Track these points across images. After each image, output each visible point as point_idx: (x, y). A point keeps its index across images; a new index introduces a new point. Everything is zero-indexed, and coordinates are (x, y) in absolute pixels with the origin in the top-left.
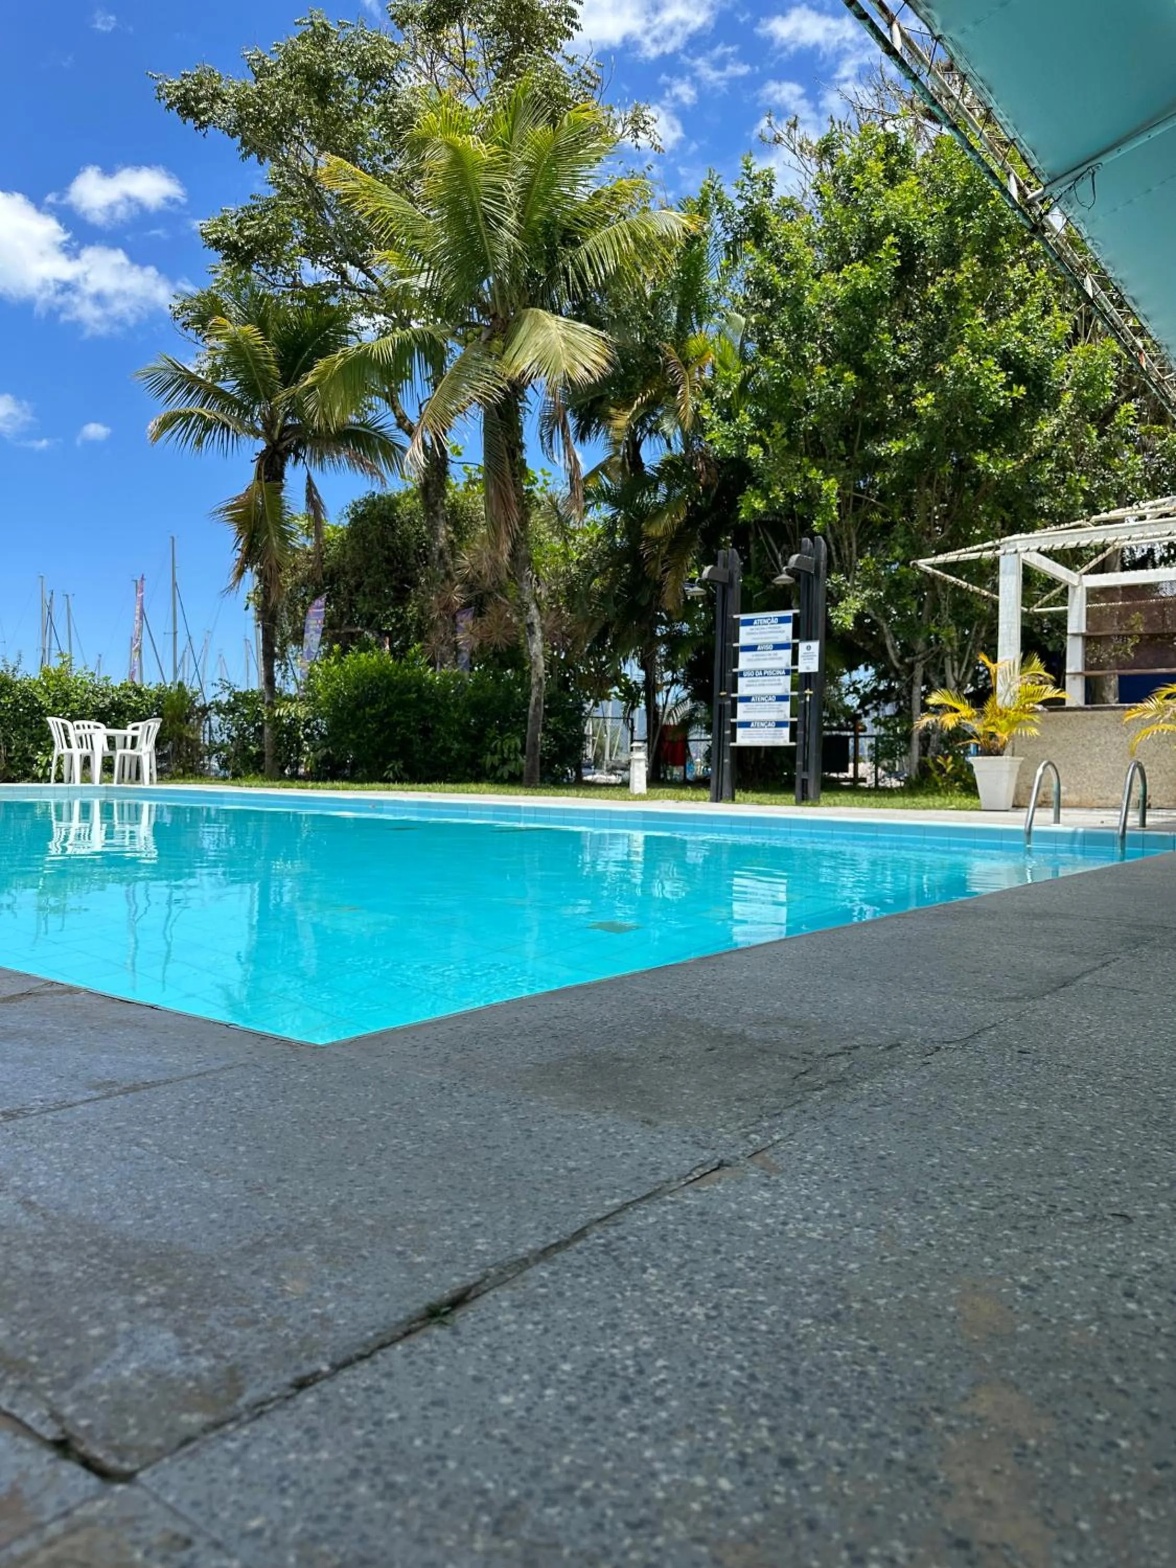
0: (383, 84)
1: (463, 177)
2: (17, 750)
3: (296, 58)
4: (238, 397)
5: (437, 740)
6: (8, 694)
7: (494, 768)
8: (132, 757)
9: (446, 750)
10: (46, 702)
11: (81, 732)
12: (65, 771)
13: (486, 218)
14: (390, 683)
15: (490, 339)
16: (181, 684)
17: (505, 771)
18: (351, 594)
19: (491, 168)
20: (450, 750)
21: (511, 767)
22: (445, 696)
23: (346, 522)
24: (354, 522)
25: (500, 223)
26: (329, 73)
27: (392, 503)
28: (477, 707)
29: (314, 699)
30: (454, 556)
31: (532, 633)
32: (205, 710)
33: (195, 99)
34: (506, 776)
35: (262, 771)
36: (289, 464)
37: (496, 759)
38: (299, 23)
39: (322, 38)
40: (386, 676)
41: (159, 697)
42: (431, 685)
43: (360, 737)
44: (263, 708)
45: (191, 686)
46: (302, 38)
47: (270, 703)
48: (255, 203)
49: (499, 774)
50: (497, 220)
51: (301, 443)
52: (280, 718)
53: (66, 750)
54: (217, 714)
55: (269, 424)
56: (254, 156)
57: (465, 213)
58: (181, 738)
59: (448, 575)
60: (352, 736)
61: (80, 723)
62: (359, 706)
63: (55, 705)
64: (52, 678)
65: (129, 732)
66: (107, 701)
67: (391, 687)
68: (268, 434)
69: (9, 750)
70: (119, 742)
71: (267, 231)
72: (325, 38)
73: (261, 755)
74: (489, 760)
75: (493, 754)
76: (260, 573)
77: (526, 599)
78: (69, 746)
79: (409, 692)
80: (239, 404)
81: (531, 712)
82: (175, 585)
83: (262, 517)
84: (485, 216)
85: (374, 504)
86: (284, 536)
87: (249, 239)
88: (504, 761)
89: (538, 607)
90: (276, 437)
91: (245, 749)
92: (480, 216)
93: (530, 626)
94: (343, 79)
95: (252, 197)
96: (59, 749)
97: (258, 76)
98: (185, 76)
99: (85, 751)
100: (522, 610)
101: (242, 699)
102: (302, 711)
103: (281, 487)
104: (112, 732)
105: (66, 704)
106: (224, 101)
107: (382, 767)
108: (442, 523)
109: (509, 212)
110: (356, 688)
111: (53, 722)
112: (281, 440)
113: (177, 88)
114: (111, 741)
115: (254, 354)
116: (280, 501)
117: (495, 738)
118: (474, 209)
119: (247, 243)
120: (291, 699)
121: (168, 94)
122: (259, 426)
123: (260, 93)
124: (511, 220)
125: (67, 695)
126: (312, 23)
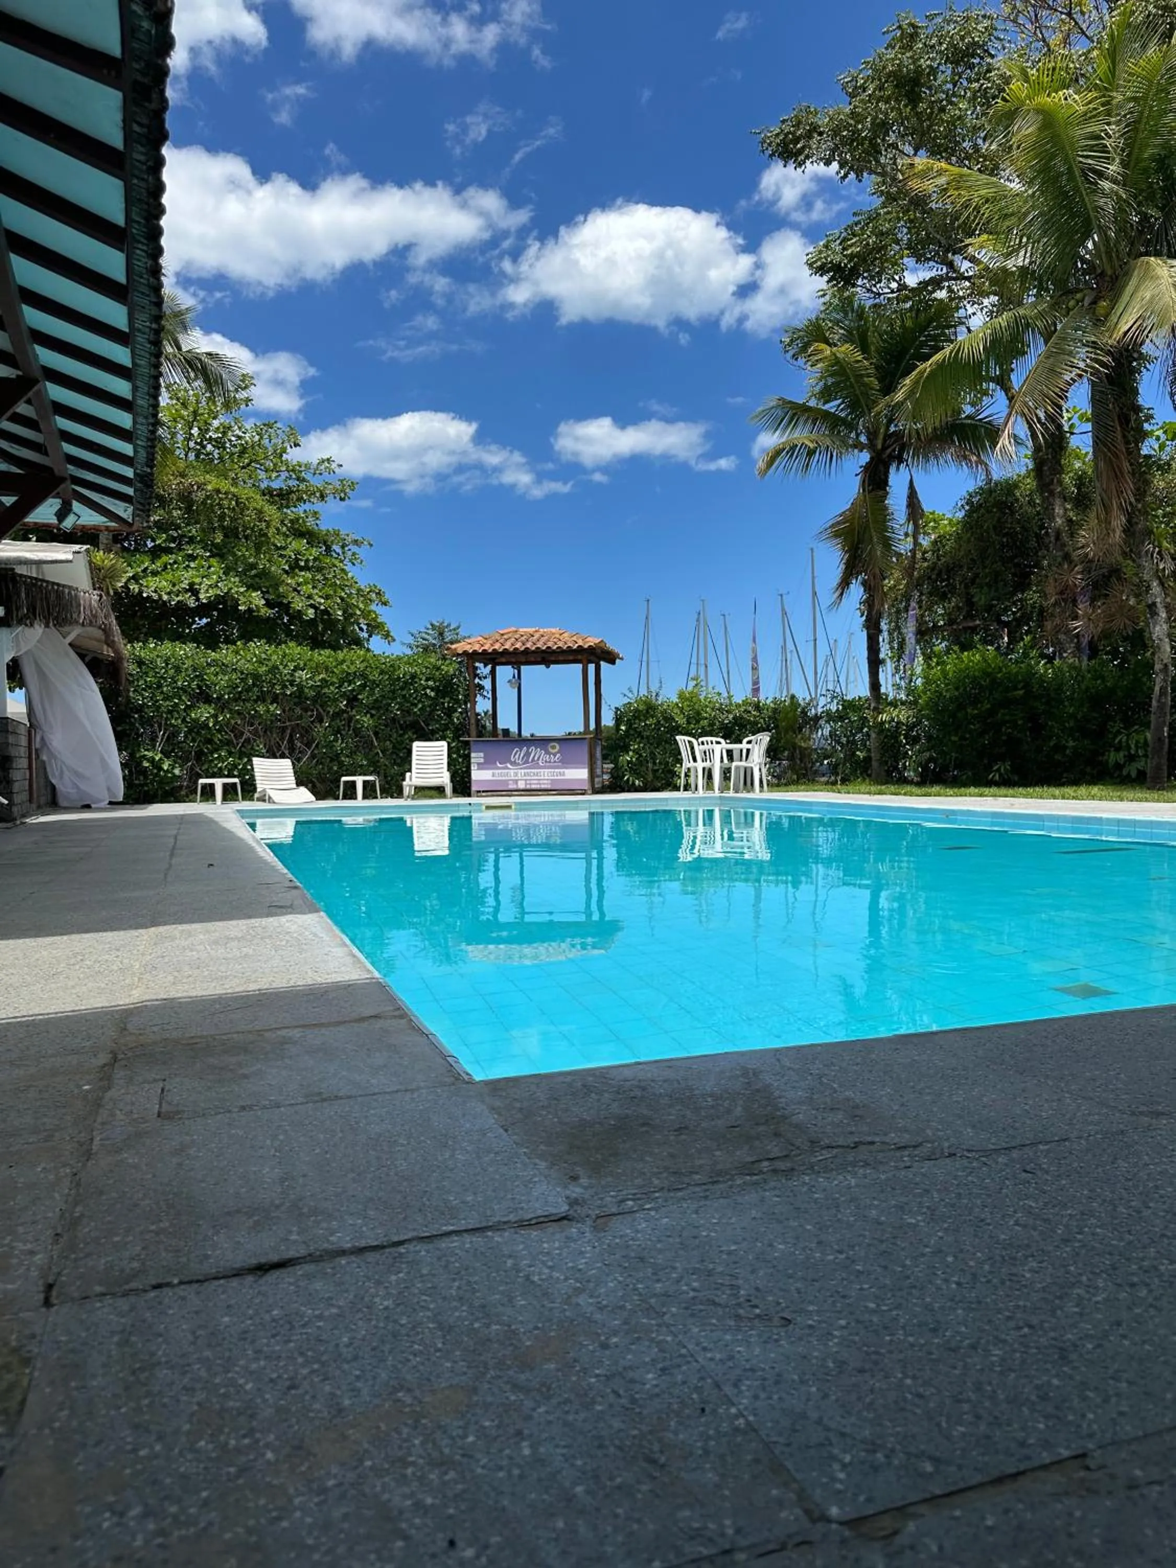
0: (976, 61)
1: (1055, 139)
2: (660, 763)
3: (884, 68)
4: (843, 415)
5: (1050, 738)
6: (652, 717)
7: (1119, 767)
8: (746, 769)
9: (1059, 748)
10: (681, 720)
11: (706, 747)
12: (692, 780)
13: (1085, 175)
14: (994, 681)
15: (1094, 302)
16: (793, 697)
17: (1132, 769)
18: (967, 587)
19: (1087, 117)
20: (1065, 747)
21: (1140, 765)
22: (1059, 689)
23: (960, 515)
24: (969, 514)
25: (1101, 175)
26: (919, 71)
27: (1010, 487)
28: (1096, 701)
29: (915, 703)
30: (1072, 535)
31: (1154, 614)
32: (817, 718)
33: (791, 141)
34: (1134, 774)
35: (869, 776)
36: (892, 470)
37: (1121, 756)
38: (888, 32)
39: (910, 37)
40: (988, 675)
41: (775, 710)
42: (1042, 680)
43: (963, 738)
44: (867, 714)
45: (802, 696)
46: (890, 46)
47: (875, 709)
48: (856, 219)
49: (1125, 773)
50: (1095, 172)
51: (903, 448)
52: (883, 723)
53: (692, 764)
54: (828, 722)
55: (872, 435)
56: (852, 175)
57: (1061, 174)
58: (795, 746)
59: (1067, 557)
60: (953, 738)
61: (704, 739)
62: (961, 707)
63: (689, 723)
64: (687, 699)
65: (744, 746)
66: (731, 716)
67: (995, 684)
68: (871, 446)
69: (654, 763)
70: (736, 755)
71: (868, 244)
72: (914, 37)
73: (868, 759)
74: (1113, 757)
75: (1118, 749)
76: (864, 583)
77: (1146, 577)
78: (695, 760)
79: (1015, 688)
80: (844, 421)
81: (1154, 703)
82: (815, 594)
83: (866, 528)
84: (1083, 170)
85: (991, 491)
86: (887, 543)
87: (851, 257)
88: (1131, 758)
89: (1162, 584)
90: (879, 447)
91: (854, 754)
92: (1077, 173)
93: (1152, 607)
94: (933, 71)
95: (855, 214)
96: (687, 763)
97: (852, 96)
98: (783, 122)
99: (707, 764)
100: (1141, 589)
101: (850, 706)
102: (903, 715)
103: (885, 496)
104: (731, 746)
105: (698, 722)
106: (821, 134)
107: (989, 769)
108: (1058, 502)
109: (1110, 160)
110: (957, 689)
111: (682, 740)
112: (884, 448)
113: (777, 135)
114: (730, 753)
115: (853, 370)
116: (886, 508)
117: (1119, 732)
118: (1070, 169)
119: (849, 262)
120: (894, 704)
121: (770, 145)
122: (863, 439)
123: (853, 114)
124: (1113, 168)
125: (698, 713)
126: (900, 27)
